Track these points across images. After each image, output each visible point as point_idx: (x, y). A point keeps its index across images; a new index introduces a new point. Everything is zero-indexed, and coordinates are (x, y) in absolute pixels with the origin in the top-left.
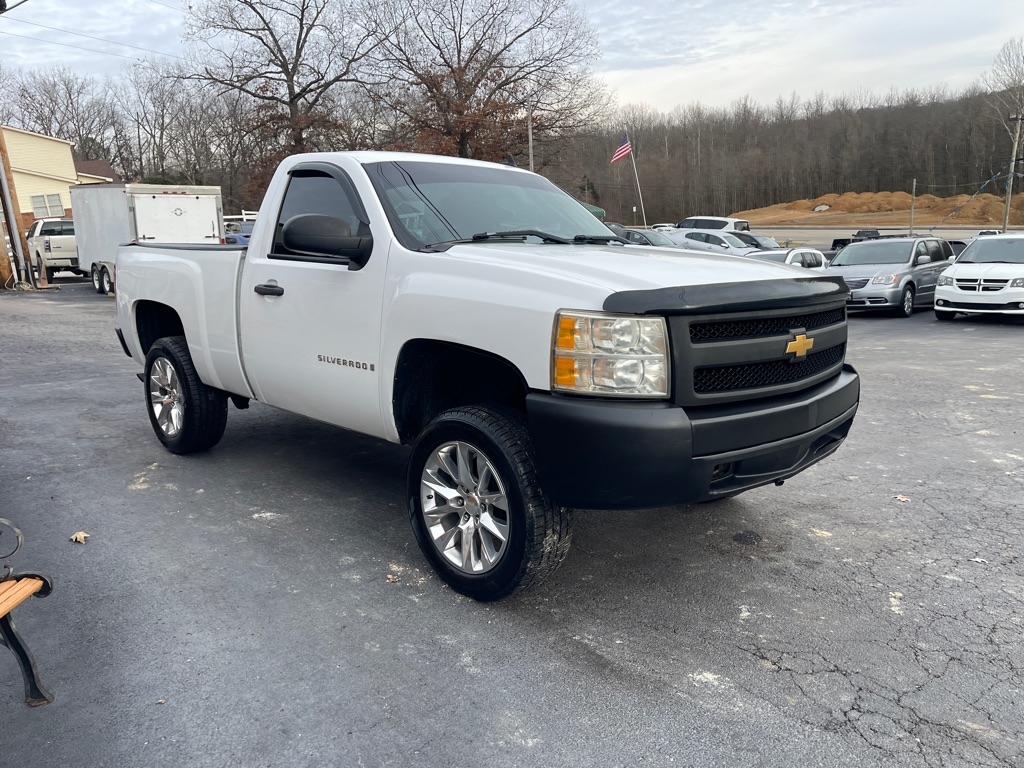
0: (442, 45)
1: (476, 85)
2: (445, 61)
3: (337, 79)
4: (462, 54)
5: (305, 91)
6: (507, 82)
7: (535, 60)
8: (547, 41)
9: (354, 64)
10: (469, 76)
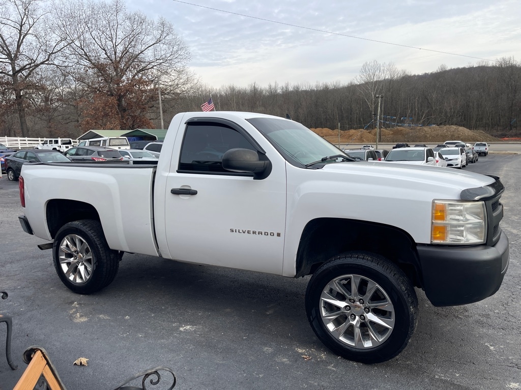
0: (106, 49)
1: (126, 71)
2: (108, 57)
3: (42, 63)
4: (117, 54)
5: (23, 69)
6: (142, 70)
7: (157, 60)
8: (163, 50)
9: (53, 55)
10: (122, 66)
